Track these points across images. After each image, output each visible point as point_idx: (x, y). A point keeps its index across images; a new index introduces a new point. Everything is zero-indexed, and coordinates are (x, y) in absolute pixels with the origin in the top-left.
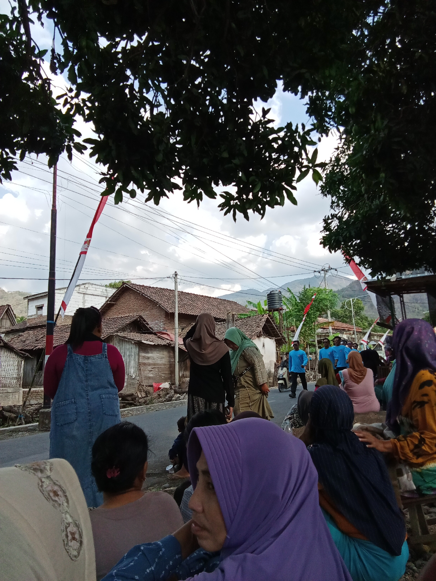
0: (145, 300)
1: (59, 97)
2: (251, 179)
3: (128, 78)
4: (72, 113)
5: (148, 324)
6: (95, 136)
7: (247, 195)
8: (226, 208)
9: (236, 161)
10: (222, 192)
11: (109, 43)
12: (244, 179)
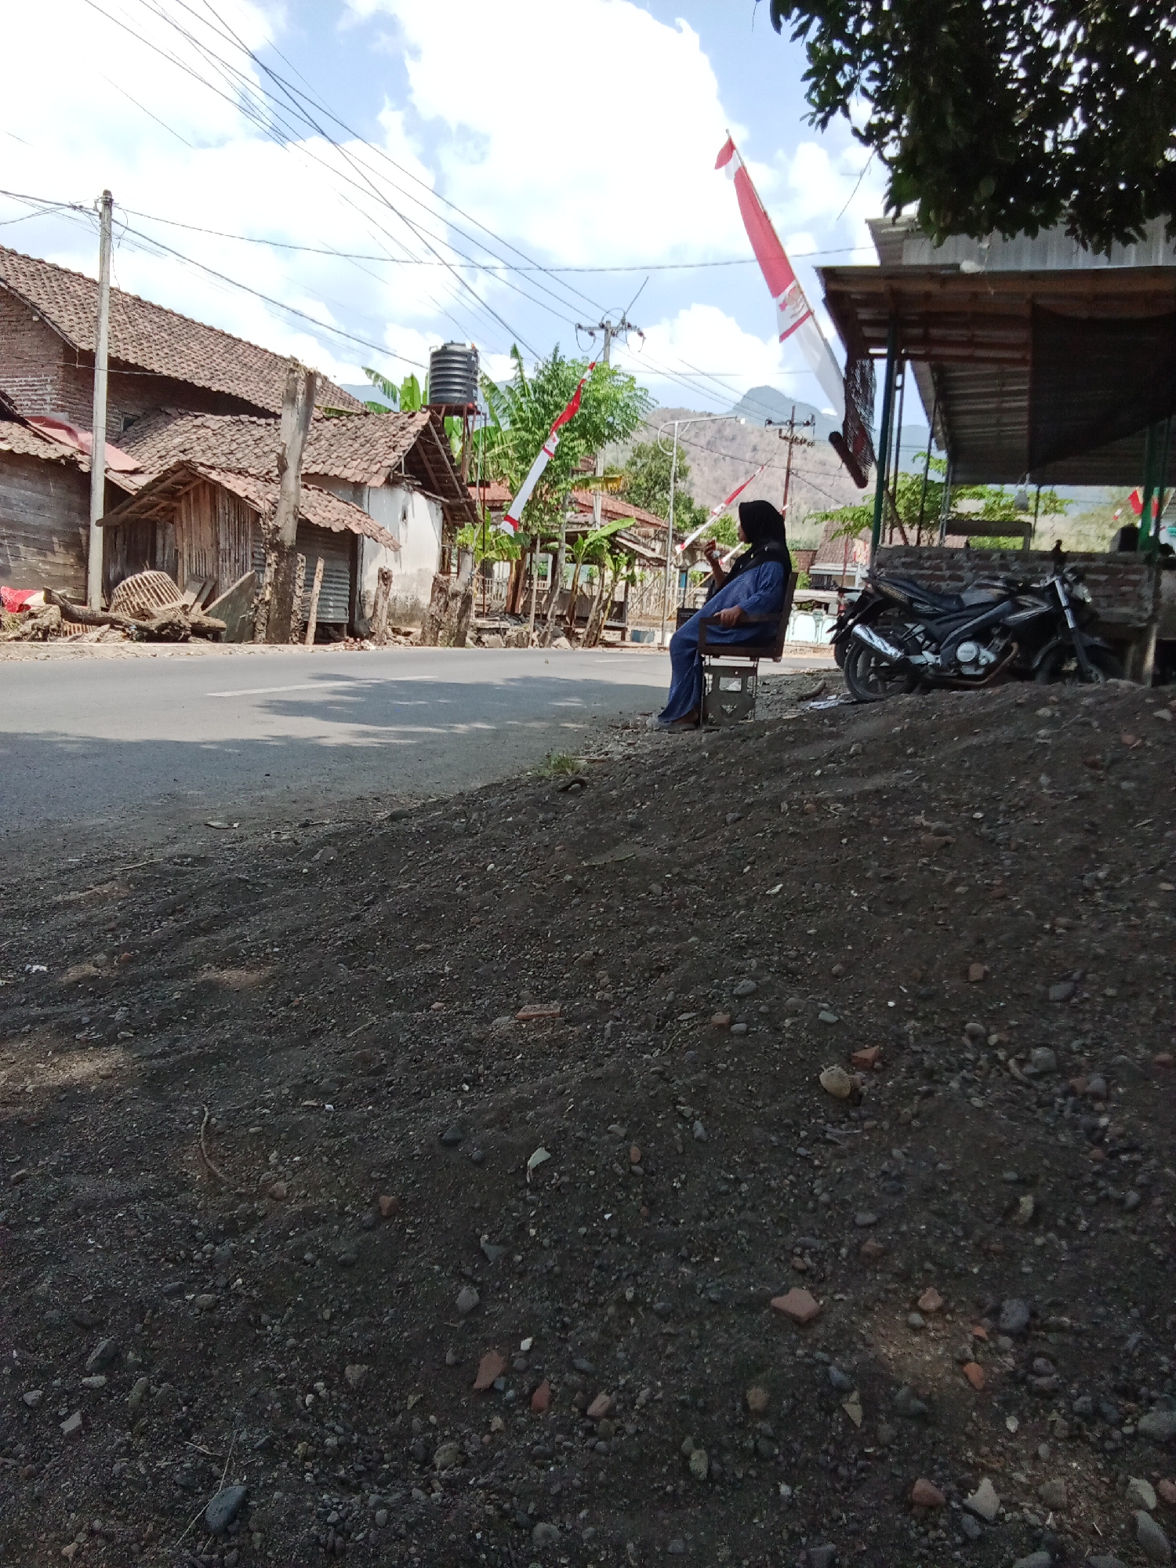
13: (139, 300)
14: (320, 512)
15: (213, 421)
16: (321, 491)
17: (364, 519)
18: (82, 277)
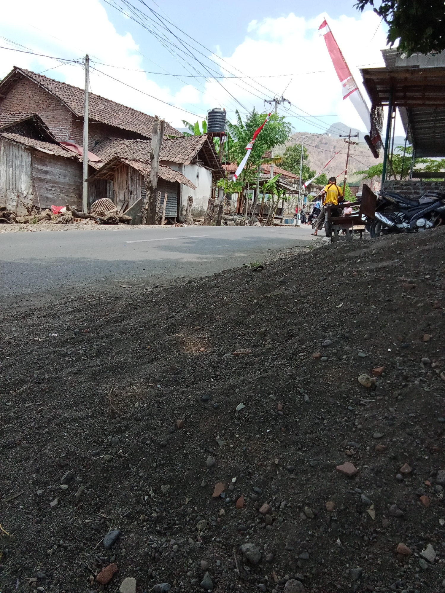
5: (47, 128)
13: (100, 97)
14: (166, 175)
15: (127, 142)
16: (166, 167)
17: (182, 177)
18: (79, 89)
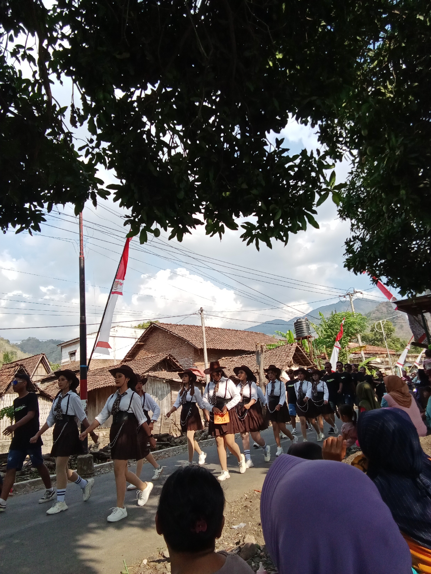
0: (174, 339)
1: (80, 149)
2: (271, 207)
3: (144, 124)
4: (93, 162)
5: (177, 362)
6: (117, 182)
7: (269, 224)
8: (248, 238)
9: (254, 192)
10: (243, 223)
11: (124, 94)
12: (264, 208)
15: (235, 359)
